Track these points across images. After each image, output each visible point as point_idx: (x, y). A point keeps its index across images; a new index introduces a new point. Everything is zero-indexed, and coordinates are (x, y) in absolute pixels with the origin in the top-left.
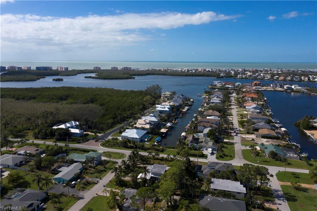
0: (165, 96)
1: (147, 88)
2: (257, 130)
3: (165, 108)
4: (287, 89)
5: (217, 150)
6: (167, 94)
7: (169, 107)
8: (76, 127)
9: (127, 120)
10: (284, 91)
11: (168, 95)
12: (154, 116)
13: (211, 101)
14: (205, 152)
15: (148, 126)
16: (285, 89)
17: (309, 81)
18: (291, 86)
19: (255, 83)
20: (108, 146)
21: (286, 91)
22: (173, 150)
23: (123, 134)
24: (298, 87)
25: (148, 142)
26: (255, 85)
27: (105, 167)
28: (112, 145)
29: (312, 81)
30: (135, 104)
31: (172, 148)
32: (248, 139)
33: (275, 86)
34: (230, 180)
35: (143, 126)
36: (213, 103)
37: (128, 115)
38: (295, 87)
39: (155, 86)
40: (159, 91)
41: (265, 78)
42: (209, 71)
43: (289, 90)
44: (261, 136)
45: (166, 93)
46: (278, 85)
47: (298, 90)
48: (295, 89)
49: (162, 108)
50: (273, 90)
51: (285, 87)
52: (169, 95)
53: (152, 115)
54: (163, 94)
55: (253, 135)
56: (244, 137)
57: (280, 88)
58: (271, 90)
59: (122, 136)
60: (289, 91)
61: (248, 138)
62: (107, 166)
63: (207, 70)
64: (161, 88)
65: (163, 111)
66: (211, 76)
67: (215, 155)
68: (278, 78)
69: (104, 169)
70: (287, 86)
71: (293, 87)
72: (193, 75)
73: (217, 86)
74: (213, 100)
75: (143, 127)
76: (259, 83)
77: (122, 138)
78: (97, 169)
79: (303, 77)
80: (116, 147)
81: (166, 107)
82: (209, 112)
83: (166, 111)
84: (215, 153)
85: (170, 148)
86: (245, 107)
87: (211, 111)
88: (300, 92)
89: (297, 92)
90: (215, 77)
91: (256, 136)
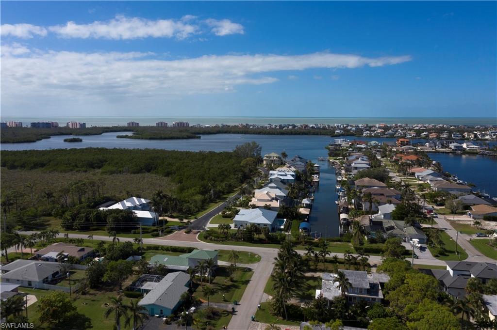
0: (271, 159)
1: (237, 148)
2: (467, 207)
3: (286, 175)
4: (456, 150)
5: (426, 241)
7: (294, 174)
8: (143, 207)
9: (225, 196)
10: (451, 152)
11: (275, 158)
12: (277, 188)
13: (353, 165)
14: (408, 246)
15: (276, 204)
16: (453, 150)
17: (477, 140)
18: (460, 145)
19: (401, 142)
20: (215, 240)
21: (454, 152)
22: (340, 244)
23: (237, 218)
24: (472, 146)
25: (286, 231)
26: (401, 144)
27: (232, 280)
28: (222, 238)
29: (481, 140)
30: (228, 171)
31: (337, 241)
32: (461, 222)
33: (433, 145)
35: (268, 203)
36: (356, 168)
37: (224, 189)
38: (467, 145)
39: (249, 144)
40: (257, 153)
41: (408, 136)
42: (312, 127)
43: (460, 150)
44: (483, 217)
45: (271, 155)
46: (438, 143)
47: (473, 150)
48: (468, 149)
49: (281, 175)
50: (433, 151)
51: (452, 146)
52: (277, 157)
53: (273, 185)
54: (267, 157)
55: (464, 216)
56: (452, 219)
57: (442, 148)
58: (431, 151)
59: (235, 221)
60: (460, 152)
61: (459, 221)
62: (236, 276)
63: (311, 126)
64: (261, 148)
65: (288, 182)
66: (321, 135)
67: (427, 250)
69: (230, 283)
70: (455, 144)
71: (464, 146)
72: (291, 132)
73: (341, 147)
74: (355, 164)
75: (268, 204)
76: (407, 142)
77: (236, 226)
78: (217, 283)
80: (231, 241)
81: (287, 173)
82: (363, 180)
83: (288, 180)
84: (426, 248)
85: (333, 241)
86: (413, 174)
87: (366, 179)
88: (477, 153)
89: (472, 153)
90: (328, 135)
91: (473, 218)
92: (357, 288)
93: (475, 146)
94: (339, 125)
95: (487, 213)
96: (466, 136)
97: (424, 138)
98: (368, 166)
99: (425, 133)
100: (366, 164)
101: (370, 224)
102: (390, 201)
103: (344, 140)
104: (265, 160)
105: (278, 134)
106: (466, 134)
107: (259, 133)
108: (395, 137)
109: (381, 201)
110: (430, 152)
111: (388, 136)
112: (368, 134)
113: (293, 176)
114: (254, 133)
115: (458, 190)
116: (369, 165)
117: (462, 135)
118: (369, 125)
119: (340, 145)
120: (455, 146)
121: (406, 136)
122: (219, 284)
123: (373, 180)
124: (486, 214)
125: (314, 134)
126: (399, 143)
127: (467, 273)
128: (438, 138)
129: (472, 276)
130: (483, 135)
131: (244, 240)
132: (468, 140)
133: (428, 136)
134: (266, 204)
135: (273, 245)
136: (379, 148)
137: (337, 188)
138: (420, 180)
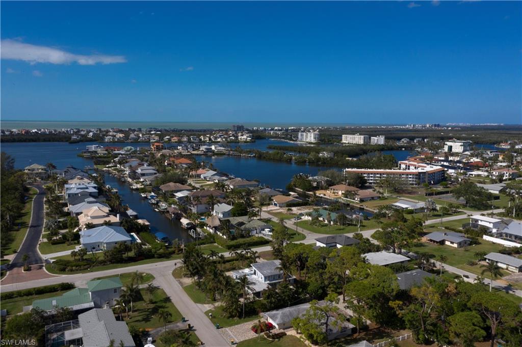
0: (34, 172)
2: (269, 199)
3: (87, 188)
4: (207, 152)
6: (38, 169)
10: (203, 154)
11: (40, 171)
12: (96, 202)
13: (139, 171)
15: (115, 219)
16: (204, 152)
18: (208, 147)
19: (157, 146)
21: (205, 154)
23: (83, 241)
24: (220, 148)
25: (145, 245)
26: (157, 148)
27: (152, 302)
28: (84, 266)
32: (274, 211)
33: (185, 148)
38: (215, 147)
40: (9, 166)
42: (35, 133)
44: (286, 205)
45: (33, 167)
46: (189, 147)
47: (220, 151)
48: (216, 150)
51: (203, 148)
52: (42, 169)
53: (91, 199)
54: (29, 170)
55: (271, 206)
56: (267, 210)
57: (193, 150)
58: (188, 153)
60: (210, 153)
68: (169, 140)
69: (153, 305)
70: (206, 147)
71: (213, 148)
73: (98, 154)
75: (107, 221)
76: (162, 146)
78: (139, 310)
82: (169, 186)
86: (199, 176)
87: (172, 184)
88: (224, 154)
89: (220, 154)
90: (62, 141)
91: (279, 207)
93: (222, 148)
94: (69, 129)
96: (202, 139)
98: (156, 172)
99: (167, 137)
100: (153, 169)
103: (97, 147)
106: (202, 138)
108: (139, 142)
111: (132, 141)
112: (110, 139)
113: (95, 187)
117: (199, 138)
118: (102, 129)
119: (96, 152)
120: (206, 149)
121: (149, 141)
122: (142, 310)
123: (177, 184)
124: (288, 202)
125: (45, 140)
126: (154, 148)
127: (334, 244)
128: (189, 141)
129: (339, 246)
130: (216, 138)
131: (112, 263)
132: (204, 142)
133: (171, 140)
134: (105, 221)
136: (139, 154)
137: (143, 196)
138: (208, 181)
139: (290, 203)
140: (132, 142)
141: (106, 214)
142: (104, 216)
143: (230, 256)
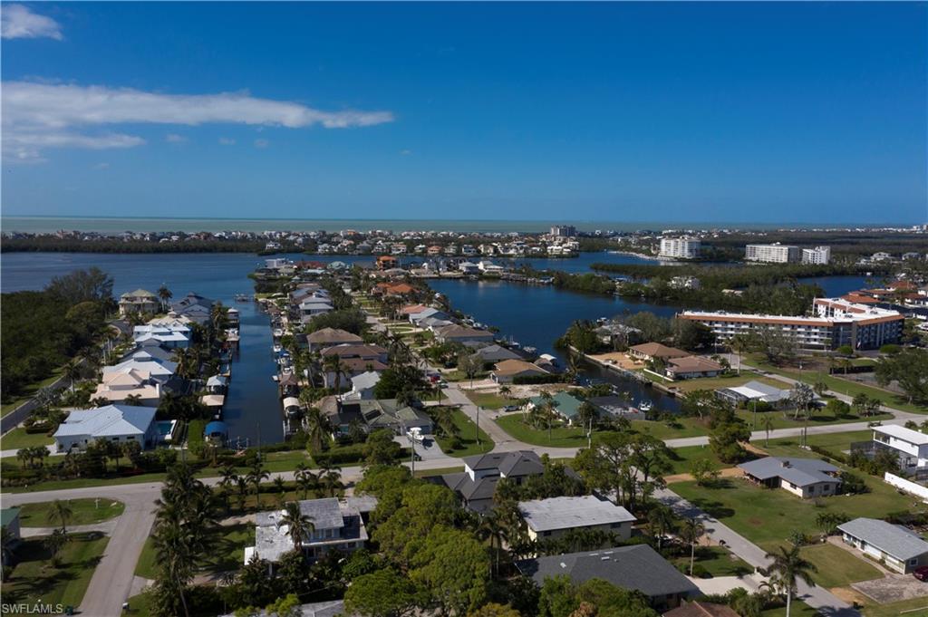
0: (135, 302)
1: (54, 282)
2: (489, 366)
3: (171, 333)
4: (469, 273)
5: (431, 429)
6: (142, 298)
7: (187, 329)
9: (30, 387)
10: (461, 278)
11: (144, 301)
12: (152, 359)
13: (302, 306)
14: (404, 442)
15: (152, 393)
16: (464, 273)
17: (498, 256)
18: (474, 265)
19: (384, 262)
20: (10, 486)
21: (466, 277)
22: (286, 456)
23: (64, 430)
24: (492, 267)
25: (178, 444)
26: (384, 266)
27: (58, 565)
28: (29, 478)
29: (503, 256)
30: (36, 331)
31: (279, 450)
32: (482, 392)
33: (434, 266)
34: (563, 495)
35: (134, 393)
36: (308, 312)
37: (27, 371)
38: (485, 265)
39: (83, 274)
40: (104, 291)
41: (394, 252)
42: (221, 237)
43: (474, 274)
44: (512, 380)
45: (137, 294)
46: (441, 263)
47: (493, 273)
48: (486, 271)
49: (160, 334)
50: (435, 276)
51: (463, 266)
52: (148, 298)
53: (143, 354)
54: (127, 299)
55: (486, 380)
56: (469, 387)
57: (448, 270)
58: (432, 276)
59: (59, 438)
60: (474, 276)
61: (479, 389)
62: (65, 554)
63: (217, 235)
64: (110, 281)
65: (175, 345)
66: (237, 251)
67: (434, 444)
68: (425, 251)
69: (55, 571)
70: (468, 264)
71: (481, 266)
72: (178, 248)
73: (279, 274)
74: (306, 304)
75: (134, 395)
76: (393, 261)
77: (61, 447)
78: (21, 578)
79: (482, 246)
80: (50, 482)
81: (173, 329)
82: (323, 334)
83: (175, 342)
84: (433, 441)
85: (273, 450)
86: (406, 317)
87: (328, 331)
88: (499, 278)
89: (492, 278)
91: (499, 382)
92: (322, 530)
93: (496, 267)
94: (273, 232)
95: (518, 372)
96: (482, 250)
97: (420, 255)
98: (330, 308)
99: (420, 246)
100: (327, 303)
101: (339, 410)
102: (371, 367)
103: (283, 262)
104: (123, 305)
105: (148, 252)
106: (482, 247)
107: (106, 250)
108: (372, 254)
109: (355, 368)
110: (430, 278)
111: (361, 252)
112: (326, 248)
113: (185, 333)
114: (94, 251)
115: (475, 339)
116: (331, 305)
117: (476, 248)
118: (327, 233)
119: (276, 271)
120: (467, 267)
121: (390, 252)
122: (26, 579)
123: (340, 331)
124: (517, 374)
126: (380, 265)
127: (495, 472)
128: (442, 254)
129: (502, 475)
130: (506, 249)
131: (84, 475)
132: (485, 256)
133: (426, 252)
134: (130, 395)
135: (151, 475)
136: (347, 274)
137: (275, 350)
138: (418, 327)
139: (519, 376)
140: (359, 254)
141: (138, 383)
142: (135, 387)
143: (294, 479)
